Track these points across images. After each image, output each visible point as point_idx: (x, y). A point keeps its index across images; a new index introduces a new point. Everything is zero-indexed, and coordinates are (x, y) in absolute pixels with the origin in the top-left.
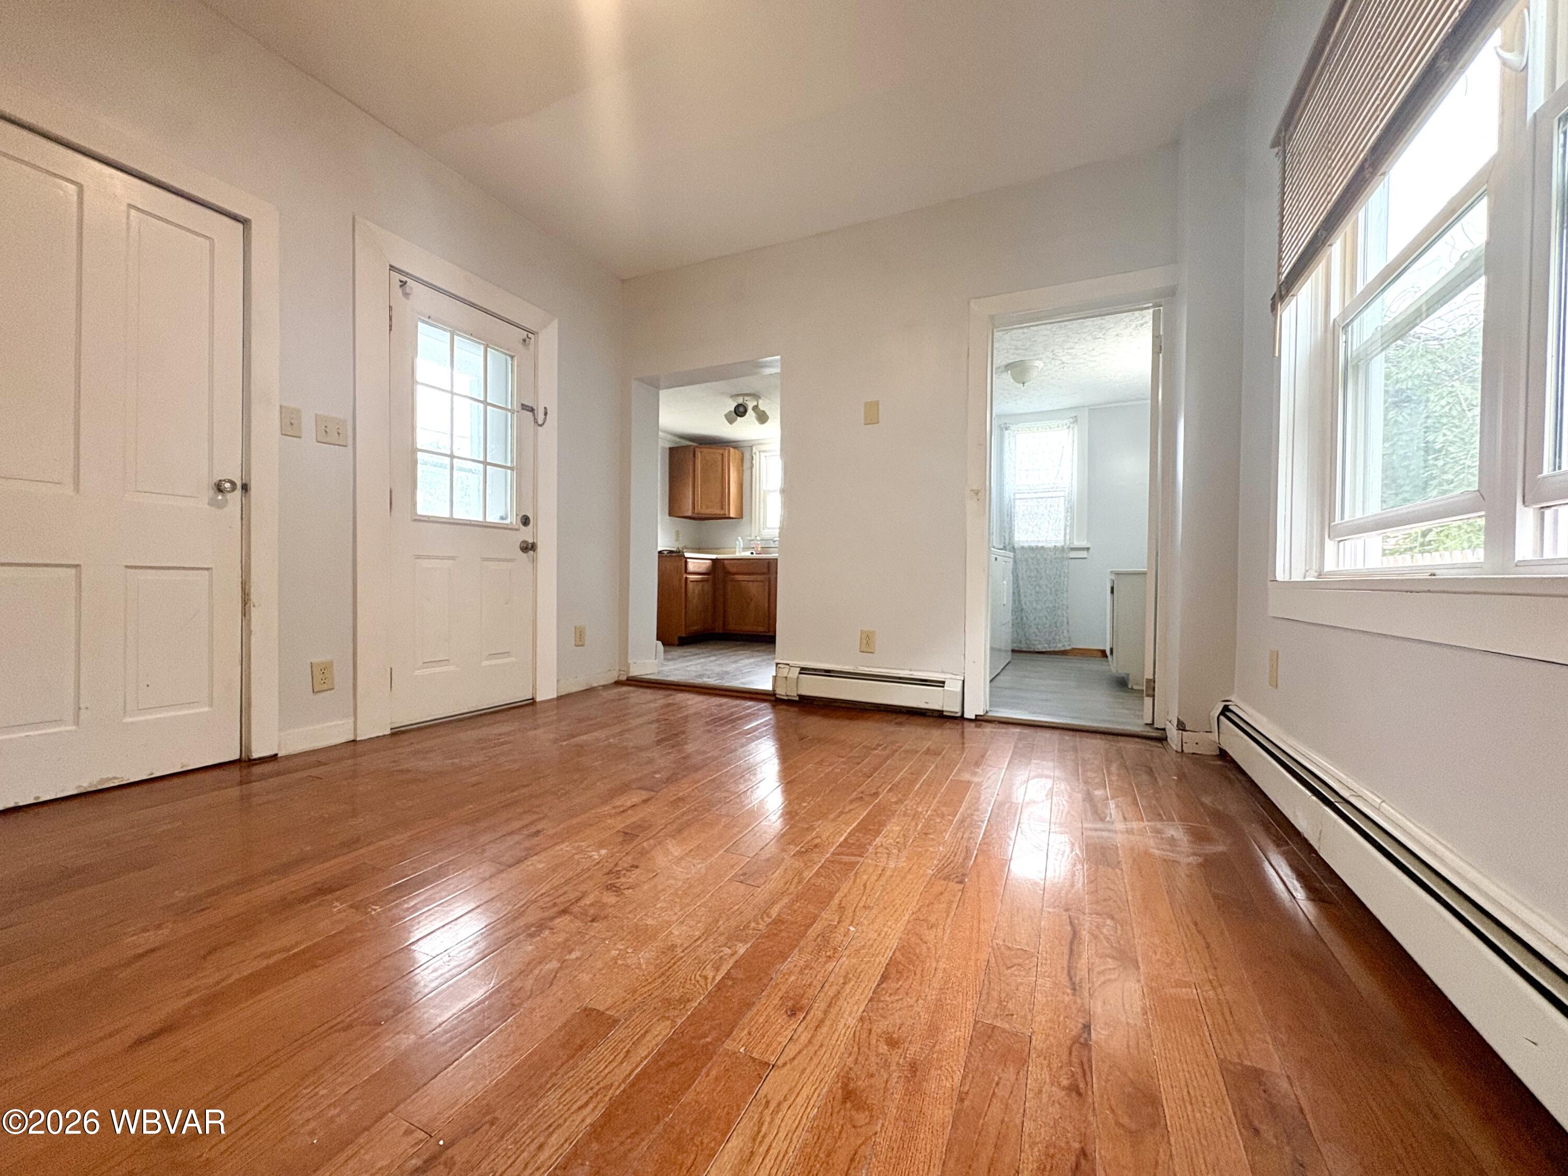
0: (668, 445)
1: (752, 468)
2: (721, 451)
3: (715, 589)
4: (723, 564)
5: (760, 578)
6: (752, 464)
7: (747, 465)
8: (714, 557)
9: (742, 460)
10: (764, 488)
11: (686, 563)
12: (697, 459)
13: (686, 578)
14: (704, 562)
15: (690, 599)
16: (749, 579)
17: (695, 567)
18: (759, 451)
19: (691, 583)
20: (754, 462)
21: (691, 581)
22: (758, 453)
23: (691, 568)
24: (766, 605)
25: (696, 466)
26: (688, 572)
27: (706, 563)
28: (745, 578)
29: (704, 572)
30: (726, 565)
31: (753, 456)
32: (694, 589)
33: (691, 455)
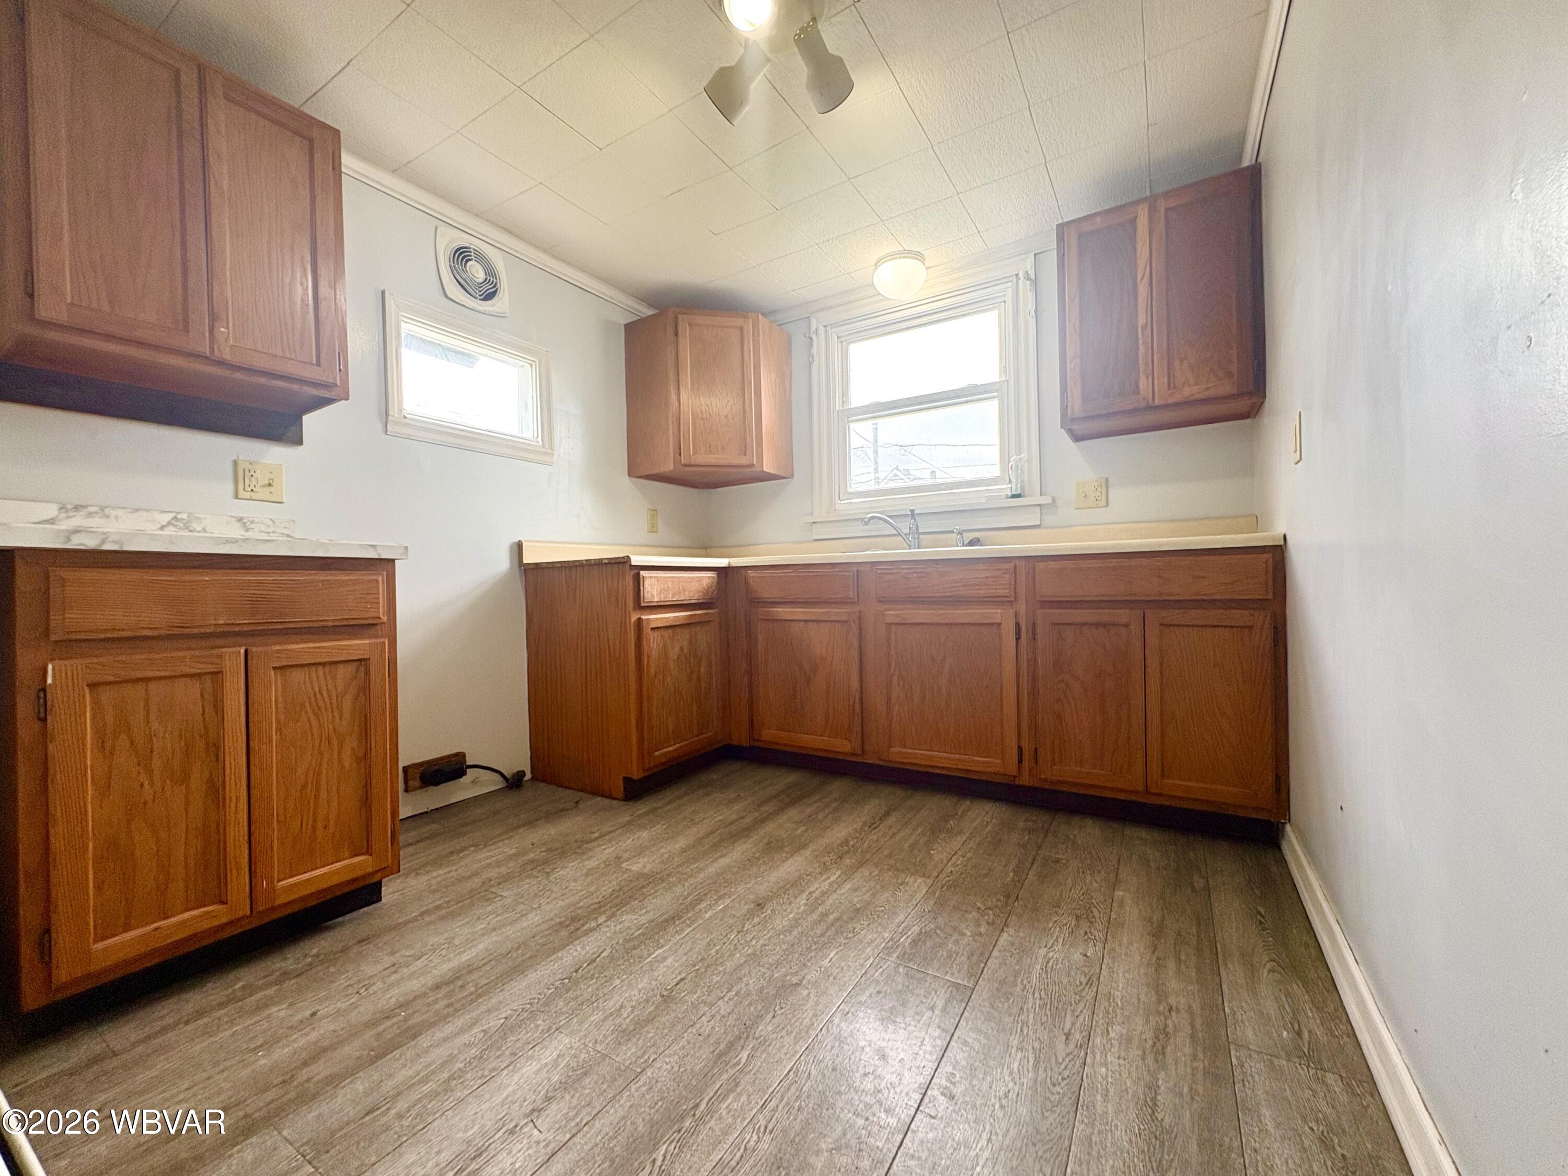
0: (622, 319)
1: (809, 365)
3: (726, 644)
4: (746, 580)
5: (837, 613)
6: (810, 354)
7: (798, 359)
8: (721, 562)
9: (788, 350)
10: (839, 407)
11: (637, 580)
12: (681, 340)
13: (639, 620)
14: (693, 578)
15: (652, 672)
16: (808, 618)
17: (667, 590)
18: (825, 326)
19: (656, 633)
20: (814, 350)
21: (652, 629)
22: (822, 329)
23: (655, 594)
24: (855, 684)
25: (681, 356)
26: (643, 604)
27: (700, 579)
28: (798, 613)
29: (693, 602)
30: (751, 581)
31: (811, 339)
32: (665, 646)
33: (670, 330)
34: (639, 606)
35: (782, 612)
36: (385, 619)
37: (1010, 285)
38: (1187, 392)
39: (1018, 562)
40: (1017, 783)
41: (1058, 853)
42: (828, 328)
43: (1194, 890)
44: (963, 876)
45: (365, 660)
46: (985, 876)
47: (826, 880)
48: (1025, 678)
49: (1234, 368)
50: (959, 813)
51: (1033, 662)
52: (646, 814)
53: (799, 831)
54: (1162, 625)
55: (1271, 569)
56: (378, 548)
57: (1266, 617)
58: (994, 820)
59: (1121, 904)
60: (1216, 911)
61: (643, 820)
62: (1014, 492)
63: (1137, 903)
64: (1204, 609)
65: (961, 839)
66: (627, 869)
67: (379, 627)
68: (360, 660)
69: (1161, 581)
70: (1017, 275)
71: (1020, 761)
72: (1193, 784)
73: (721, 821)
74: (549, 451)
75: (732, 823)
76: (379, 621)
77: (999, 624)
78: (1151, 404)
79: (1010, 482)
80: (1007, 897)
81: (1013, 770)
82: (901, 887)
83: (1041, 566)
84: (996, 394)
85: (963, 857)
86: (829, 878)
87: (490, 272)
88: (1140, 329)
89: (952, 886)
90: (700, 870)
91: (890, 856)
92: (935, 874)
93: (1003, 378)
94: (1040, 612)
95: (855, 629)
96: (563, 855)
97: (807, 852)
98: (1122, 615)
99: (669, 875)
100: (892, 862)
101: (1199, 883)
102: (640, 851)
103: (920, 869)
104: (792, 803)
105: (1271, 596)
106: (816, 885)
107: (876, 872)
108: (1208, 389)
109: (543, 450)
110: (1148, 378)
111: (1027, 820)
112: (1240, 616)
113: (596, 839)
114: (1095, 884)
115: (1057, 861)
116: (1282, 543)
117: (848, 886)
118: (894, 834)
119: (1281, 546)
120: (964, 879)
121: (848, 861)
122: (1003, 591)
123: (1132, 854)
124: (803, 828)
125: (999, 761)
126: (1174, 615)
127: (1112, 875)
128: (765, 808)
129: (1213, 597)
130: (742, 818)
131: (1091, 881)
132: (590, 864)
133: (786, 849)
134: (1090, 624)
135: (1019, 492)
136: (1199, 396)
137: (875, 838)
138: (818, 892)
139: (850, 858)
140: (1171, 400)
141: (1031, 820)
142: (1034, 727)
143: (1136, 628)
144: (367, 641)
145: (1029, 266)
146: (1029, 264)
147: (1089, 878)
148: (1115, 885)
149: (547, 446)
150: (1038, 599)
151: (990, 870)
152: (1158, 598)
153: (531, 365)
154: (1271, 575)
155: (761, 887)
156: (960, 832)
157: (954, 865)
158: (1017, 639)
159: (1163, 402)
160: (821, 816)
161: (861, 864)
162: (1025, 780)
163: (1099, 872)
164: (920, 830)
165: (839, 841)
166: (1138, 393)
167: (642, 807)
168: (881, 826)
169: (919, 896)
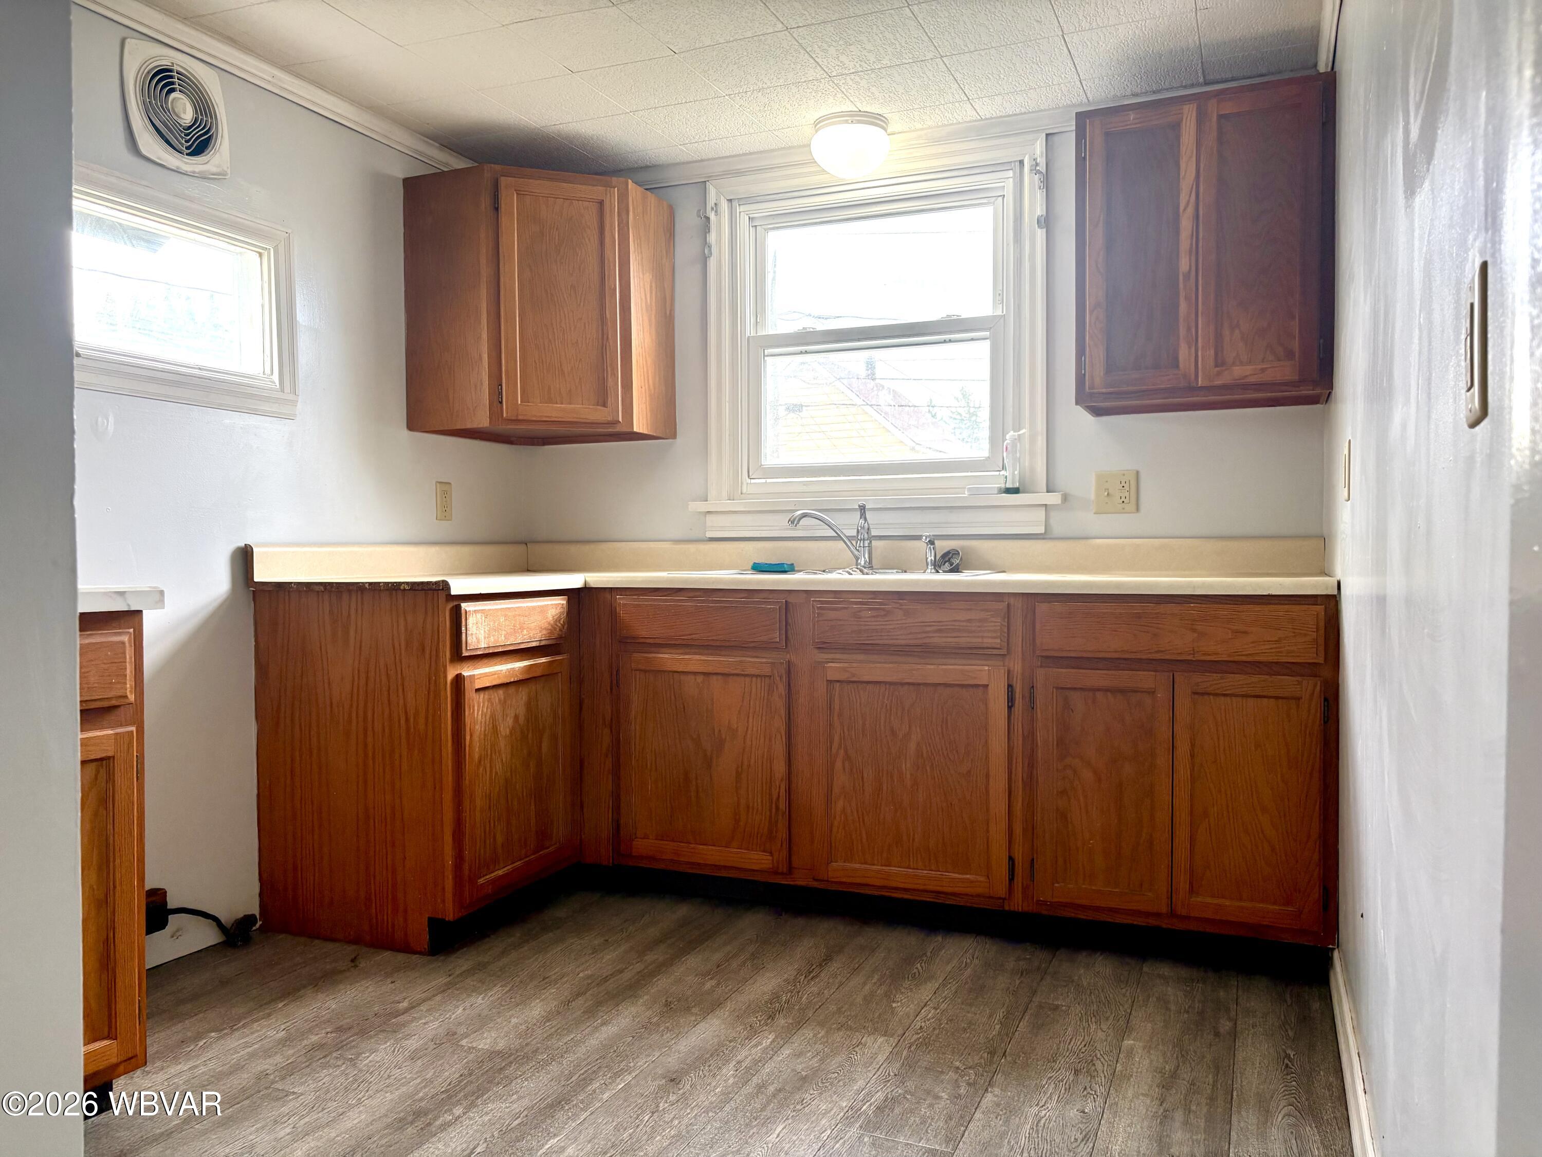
0: (399, 171)
1: (704, 260)
2: (597, 191)
3: (578, 706)
4: (613, 614)
5: (755, 663)
6: (705, 243)
7: (686, 248)
8: (573, 581)
9: (670, 232)
10: (750, 331)
11: (457, 618)
12: (504, 220)
13: (459, 679)
14: (534, 608)
15: (477, 756)
16: (710, 669)
17: (497, 630)
18: (730, 201)
19: (482, 695)
20: (712, 238)
21: (478, 690)
22: (724, 206)
23: (481, 637)
24: (780, 768)
25: (503, 240)
26: (465, 654)
27: (543, 610)
28: (694, 661)
29: (534, 644)
30: (621, 613)
31: (708, 219)
32: (493, 716)
33: (485, 202)
34: (458, 656)
35: (668, 659)
36: (132, 698)
37: (1011, 173)
38: (1239, 372)
39: (1012, 601)
40: (1007, 908)
41: (1057, 999)
42: (735, 203)
43: (1217, 1034)
44: (937, 1032)
45: (108, 758)
46: (965, 1030)
47: (756, 1046)
48: (1020, 760)
49: (1296, 345)
50: (929, 954)
51: (1030, 736)
52: (470, 972)
53: (708, 985)
54: (1195, 693)
55: (1322, 624)
56: (127, 595)
57: (1315, 686)
58: (976, 961)
59: (1130, 1053)
60: (1240, 1056)
61: (469, 981)
62: (1009, 485)
63: (1149, 1052)
64: (1247, 673)
65: (931, 986)
66: (469, 1048)
67: (122, 707)
68: (101, 759)
69: (1196, 635)
70: (1021, 162)
71: (1012, 879)
72: (1228, 903)
73: (589, 977)
74: (291, 397)
75: (606, 980)
76: (127, 701)
77: (986, 686)
78: (1194, 385)
79: (1004, 468)
80: (992, 1053)
81: (1001, 890)
82: (857, 1049)
83: (1042, 608)
84: (987, 334)
85: (935, 1009)
86: (760, 1043)
87: (203, 107)
88: (1181, 278)
89: (925, 1044)
90: (578, 1043)
91: (839, 1011)
92: (900, 1032)
93: (999, 313)
94: (1040, 673)
95: (782, 689)
96: (363, 1033)
97: (725, 1012)
98: (1145, 679)
99: (536, 1051)
100: (842, 1019)
101: (1225, 1026)
102: (481, 1022)
103: (880, 1027)
104: (691, 946)
105: (1321, 660)
106: (744, 1053)
107: (823, 1033)
108: (1263, 370)
109: (280, 395)
110: (1190, 348)
111: (1018, 959)
112: (1288, 684)
113: (406, 1011)
114: (1100, 1033)
115: (1056, 1008)
116: (1335, 592)
117: (786, 1051)
118: (841, 984)
119: (1334, 596)
120: (937, 1036)
121: (782, 1022)
122: (990, 640)
123: (1149, 997)
124: (713, 982)
125: (982, 879)
126: (1212, 681)
127: (1122, 1022)
128: (649, 957)
129: (1257, 658)
130: (621, 971)
131: (1096, 1031)
132: (413, 1044)
133: (694, 1010)
134: (1107, 690)
135: (1017, 485)
136: (1252, 379)
137: (815, 989)
138: (748, 1060)
139: (785, 1017)
140: (1218, 382)
141: (1025, 959)
142: (1031, 829)
143: (1162, 694)
144: (110, 732)
145: (1038, 152)
146: (1039, 147)
147: (1093, 1027)
148: (1125, 1031)
149: (287, 389)
150: (1038, 653)
151: (970, 1023)
152: (1190, 658)
153: (260, 255)
154: (1322, 632)
155: (670, 1060)
156: (931, 978)
157: (925, 1019)
158: (1010, 708)
159: (1206, 384)
160: (734, 965)
161: (799, 1024)
162: (1018, 904)
163: (1107, 1019)
164: (876, 977)
165: (766, 997)
166: (1177, 366)
167: (463, 962)
168: (822, 975)
169: (881, 1058)
